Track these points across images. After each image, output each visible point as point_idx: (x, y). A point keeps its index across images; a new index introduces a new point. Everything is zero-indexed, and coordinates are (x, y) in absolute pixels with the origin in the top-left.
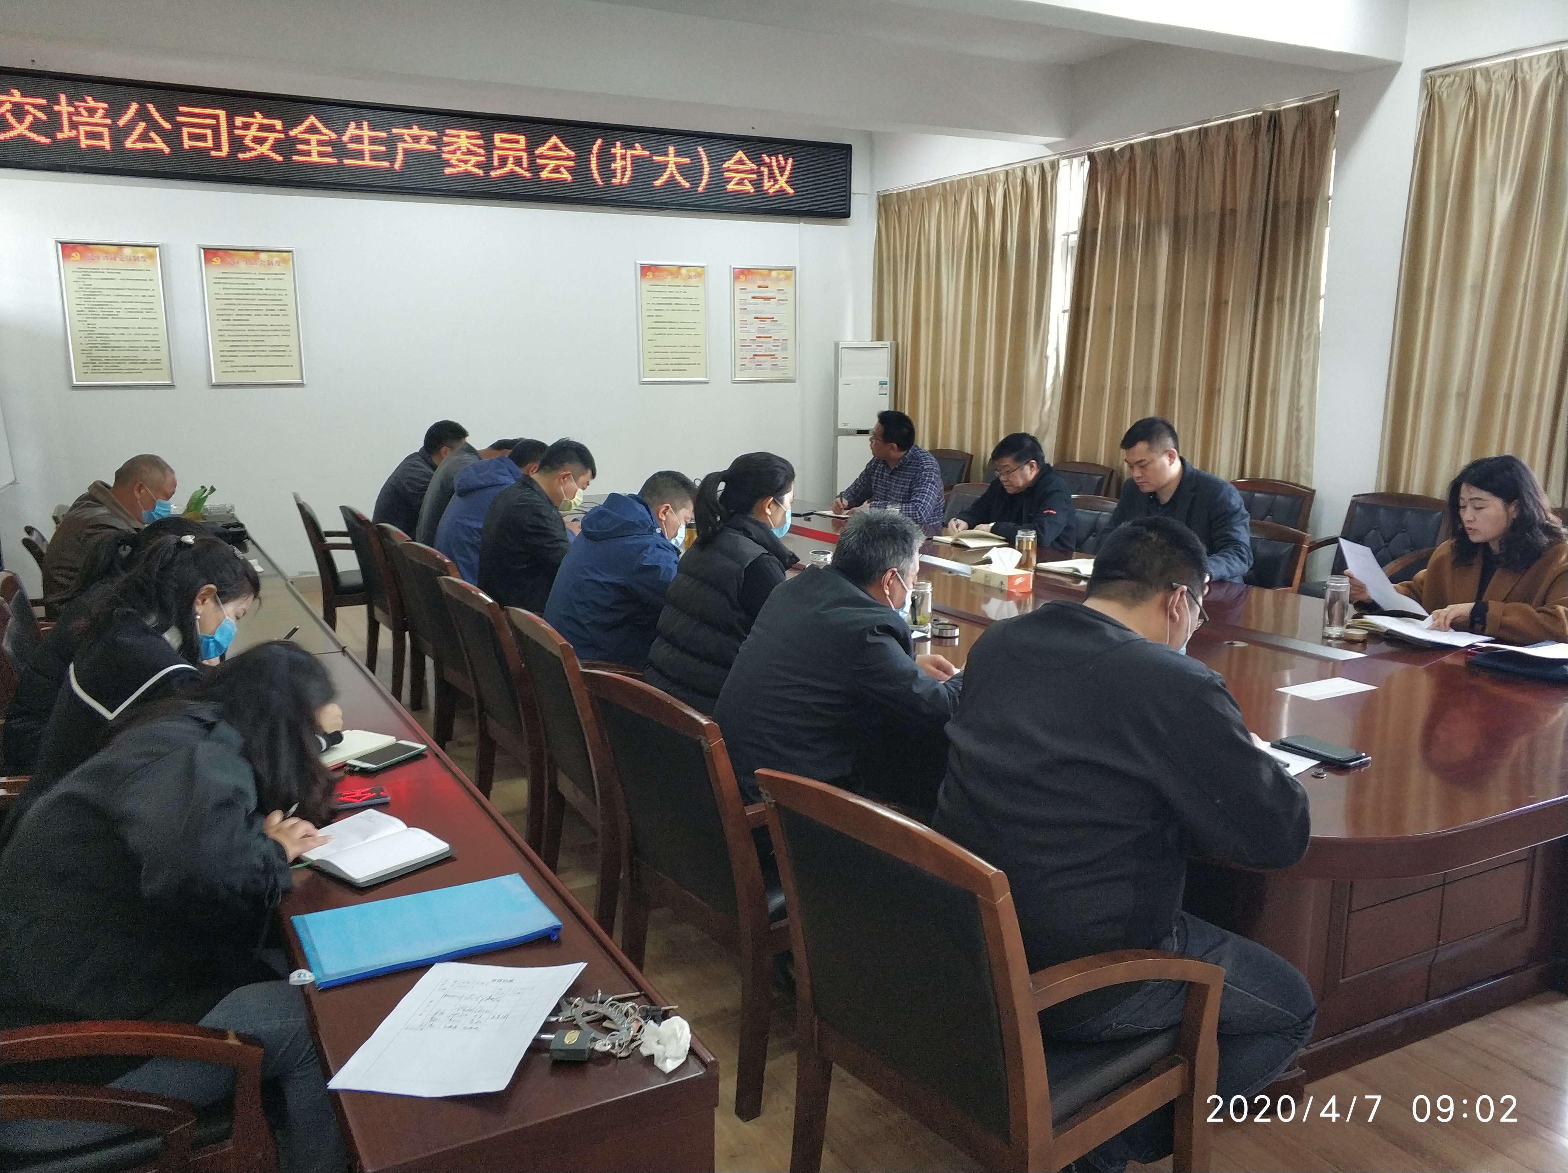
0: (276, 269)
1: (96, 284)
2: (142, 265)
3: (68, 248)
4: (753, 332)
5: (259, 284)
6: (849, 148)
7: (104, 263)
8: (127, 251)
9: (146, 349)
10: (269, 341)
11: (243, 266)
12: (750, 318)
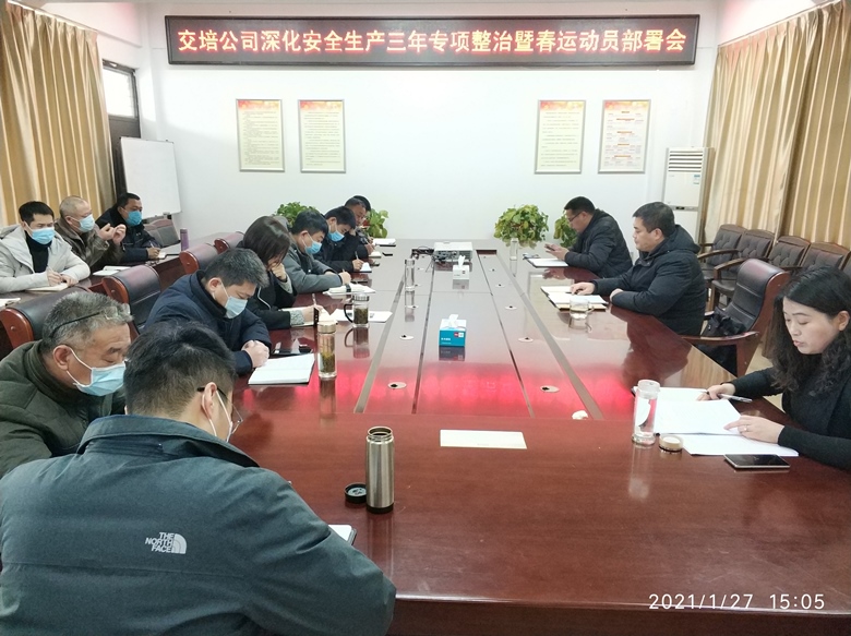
0: (335, 110)
1: (252, 120)
2: (272, 110)
3: (241, 102)
4: (616, 140)
5: (326, 119)
6: (698, 16)
7: (256, 109)
8: (266, 103)
9: (272, 152)
10: (329, 149)
11: (318, 109)
12: (614, 133)
